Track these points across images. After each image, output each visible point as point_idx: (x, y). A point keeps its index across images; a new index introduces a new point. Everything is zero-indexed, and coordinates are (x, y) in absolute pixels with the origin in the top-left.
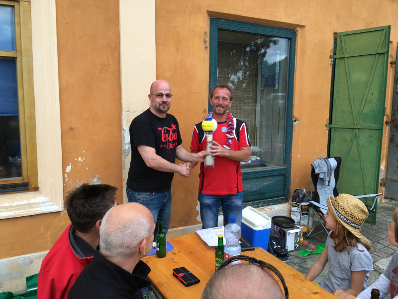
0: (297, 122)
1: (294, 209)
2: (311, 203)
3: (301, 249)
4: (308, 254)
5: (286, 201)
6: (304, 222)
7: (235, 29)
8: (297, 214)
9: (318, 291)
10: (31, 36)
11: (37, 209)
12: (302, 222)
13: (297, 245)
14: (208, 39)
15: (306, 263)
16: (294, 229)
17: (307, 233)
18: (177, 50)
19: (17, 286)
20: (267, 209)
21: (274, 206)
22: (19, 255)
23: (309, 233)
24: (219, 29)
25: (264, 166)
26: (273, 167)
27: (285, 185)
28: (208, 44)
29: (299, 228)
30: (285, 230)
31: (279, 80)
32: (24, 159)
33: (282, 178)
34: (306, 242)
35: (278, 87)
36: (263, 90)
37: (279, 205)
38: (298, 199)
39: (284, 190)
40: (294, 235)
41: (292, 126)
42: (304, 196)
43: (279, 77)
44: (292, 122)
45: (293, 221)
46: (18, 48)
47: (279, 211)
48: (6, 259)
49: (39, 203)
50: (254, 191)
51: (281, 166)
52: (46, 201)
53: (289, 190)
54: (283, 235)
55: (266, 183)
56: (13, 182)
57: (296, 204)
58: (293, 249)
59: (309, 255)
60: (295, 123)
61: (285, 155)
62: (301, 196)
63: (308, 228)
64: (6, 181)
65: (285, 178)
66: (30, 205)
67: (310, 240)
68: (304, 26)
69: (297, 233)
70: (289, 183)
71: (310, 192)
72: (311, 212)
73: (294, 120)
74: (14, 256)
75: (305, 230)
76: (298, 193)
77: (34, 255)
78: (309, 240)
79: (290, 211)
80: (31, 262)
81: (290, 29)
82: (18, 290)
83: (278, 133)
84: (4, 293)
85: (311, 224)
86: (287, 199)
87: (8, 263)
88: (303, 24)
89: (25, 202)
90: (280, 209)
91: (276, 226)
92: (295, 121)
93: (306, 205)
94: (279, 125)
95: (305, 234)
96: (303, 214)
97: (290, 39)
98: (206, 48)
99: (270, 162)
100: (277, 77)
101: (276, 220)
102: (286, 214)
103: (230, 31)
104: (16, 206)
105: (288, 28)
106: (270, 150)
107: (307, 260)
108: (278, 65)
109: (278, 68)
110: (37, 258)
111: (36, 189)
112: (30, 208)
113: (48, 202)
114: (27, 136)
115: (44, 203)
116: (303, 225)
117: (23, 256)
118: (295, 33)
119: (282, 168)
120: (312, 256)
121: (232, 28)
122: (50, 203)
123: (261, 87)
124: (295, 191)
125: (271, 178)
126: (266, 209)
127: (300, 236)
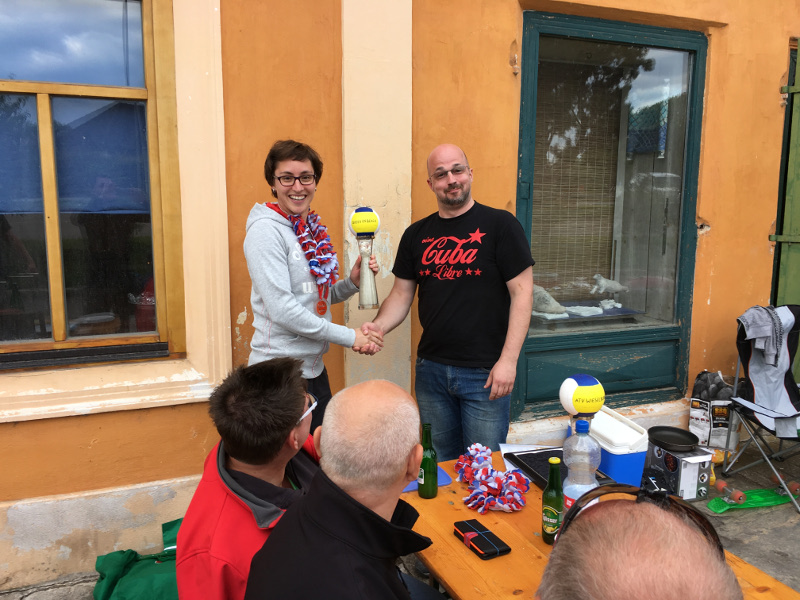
0: (706, 229)
1: (696, 413)
2: (734, 402)
3: (711, 498)
4: (728, 507)
5: (679, 395)
6: (720, 441)
7: (576, 34)
8: (703, 424)
9: (769, 586)
10: (173, 57)
11: (184, 394)
12: (714, 441)
13: (703, 489)
14: (518, 56)
15: (722, 527)
16: (696, 455)
17: (725, 465)
18: (456, 81)
19: (145, 540)
20: (637, 410)
21: (651, 406)
22: (149, 481)
23: (728, 464)
24: (542, 35)
25: (632, 320)
26: (651, 323)
27: (676, 363)
28: (518, 67)
29: (707, 453)
30: (678, 456)
31: (667, 140)
32: (161, 298)
33: (670, 346)
34: (723, 484)
35: (664, 155)
36: (631, 163)
37: (663, 404)
38: (705, 392)
39: (674, 373)
40: (697, 467)
41: (695, 238)
42: (720, 386)
43: (667, 135)
44: (694, 229)
45: (695, 439)
46: (149, 82)
47: (663, 416)
48: (126, 488)
49: (188, 382)
50: (610, 373)
51: (668, 322)
52: (200, 378)
53: (684, 374)
54: (674, 468)
55: (636, 356)
56: (140, 341)
57: (701, 403)
58: (694, 496)
59: (729, 510)
60: (700, 232)
61: (678, 301)
62: (713, 386)
63: (726, 453)
64: (126, 339)
65: (677, 349)
66: (172, 386)
67: (731, 480)
68: (725, 25)
69: (703, 464)
70: (686, 358)
71: (734, 379)
72: (734, 422)
73: (699, 224)
74: (140, 482)
75: (721, 458)
76: (706, 380)
77: (178, 481)
78: (728, 480)
79: (688, 418)
80: (172, 494)
81: (694, 32)
82: (147, 547)
83: (664, 252)
84: (122, 552)
85: (732, 445)
86: (681, 392)
87: (129, 495)
88: (723, 20)
89: (162, 379)
90: (667, 412)
91: (657, 448)
92: (702, 227)
93: (723, 407)
94: (665, 236)
95: (719, 467)
96: (715, 425)
97: (692, 52)
98: (515, 74)
99: (644, 314)
100: (662, 134)
101: (657, 435)
102: (677, 424)
103: (564, 37)
104: (146, 386)
105: (690, 29)
106: (644, 289)
107: (725, 522)
108: (666, 107)
109: (665, 115)
110: (183, 487)
111: (182, 355)
112: (171, 390)
113: (203, 380)
114: (166, 254)
115: (196, 381)
116: (716, 448)
117: (156, 483)
118: (704, 40)
119: (670, 325)
120: (735, 513)
121: (569, 33)
122: (207, 384)
123: (627, 155)
124: (699, 376)
125: (647, 348)
126: (634, 411)
127: (708, 471)
